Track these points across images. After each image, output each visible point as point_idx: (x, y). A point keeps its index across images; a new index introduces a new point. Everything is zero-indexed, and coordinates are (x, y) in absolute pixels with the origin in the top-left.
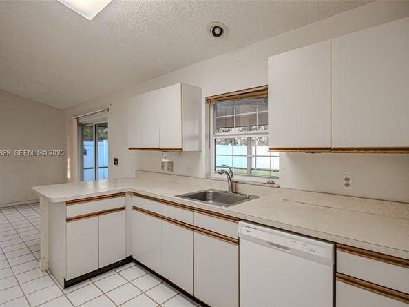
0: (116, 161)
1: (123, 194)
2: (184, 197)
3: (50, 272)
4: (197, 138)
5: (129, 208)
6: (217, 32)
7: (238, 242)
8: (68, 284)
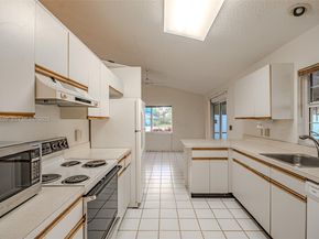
0: (231, 127)
1: (226, 149)
2: (268, 155)
3: (187, 188)
4: (290, 108)
5: (230, 159)
6: (298, 12)
7: (305, 200)
8: (193, 196)
